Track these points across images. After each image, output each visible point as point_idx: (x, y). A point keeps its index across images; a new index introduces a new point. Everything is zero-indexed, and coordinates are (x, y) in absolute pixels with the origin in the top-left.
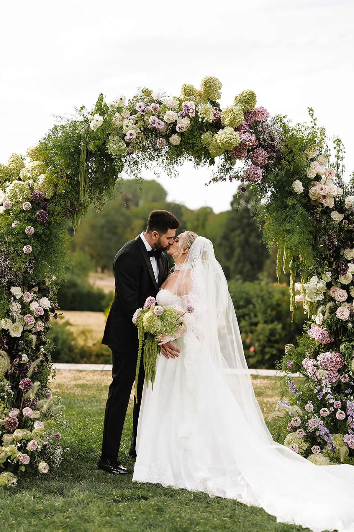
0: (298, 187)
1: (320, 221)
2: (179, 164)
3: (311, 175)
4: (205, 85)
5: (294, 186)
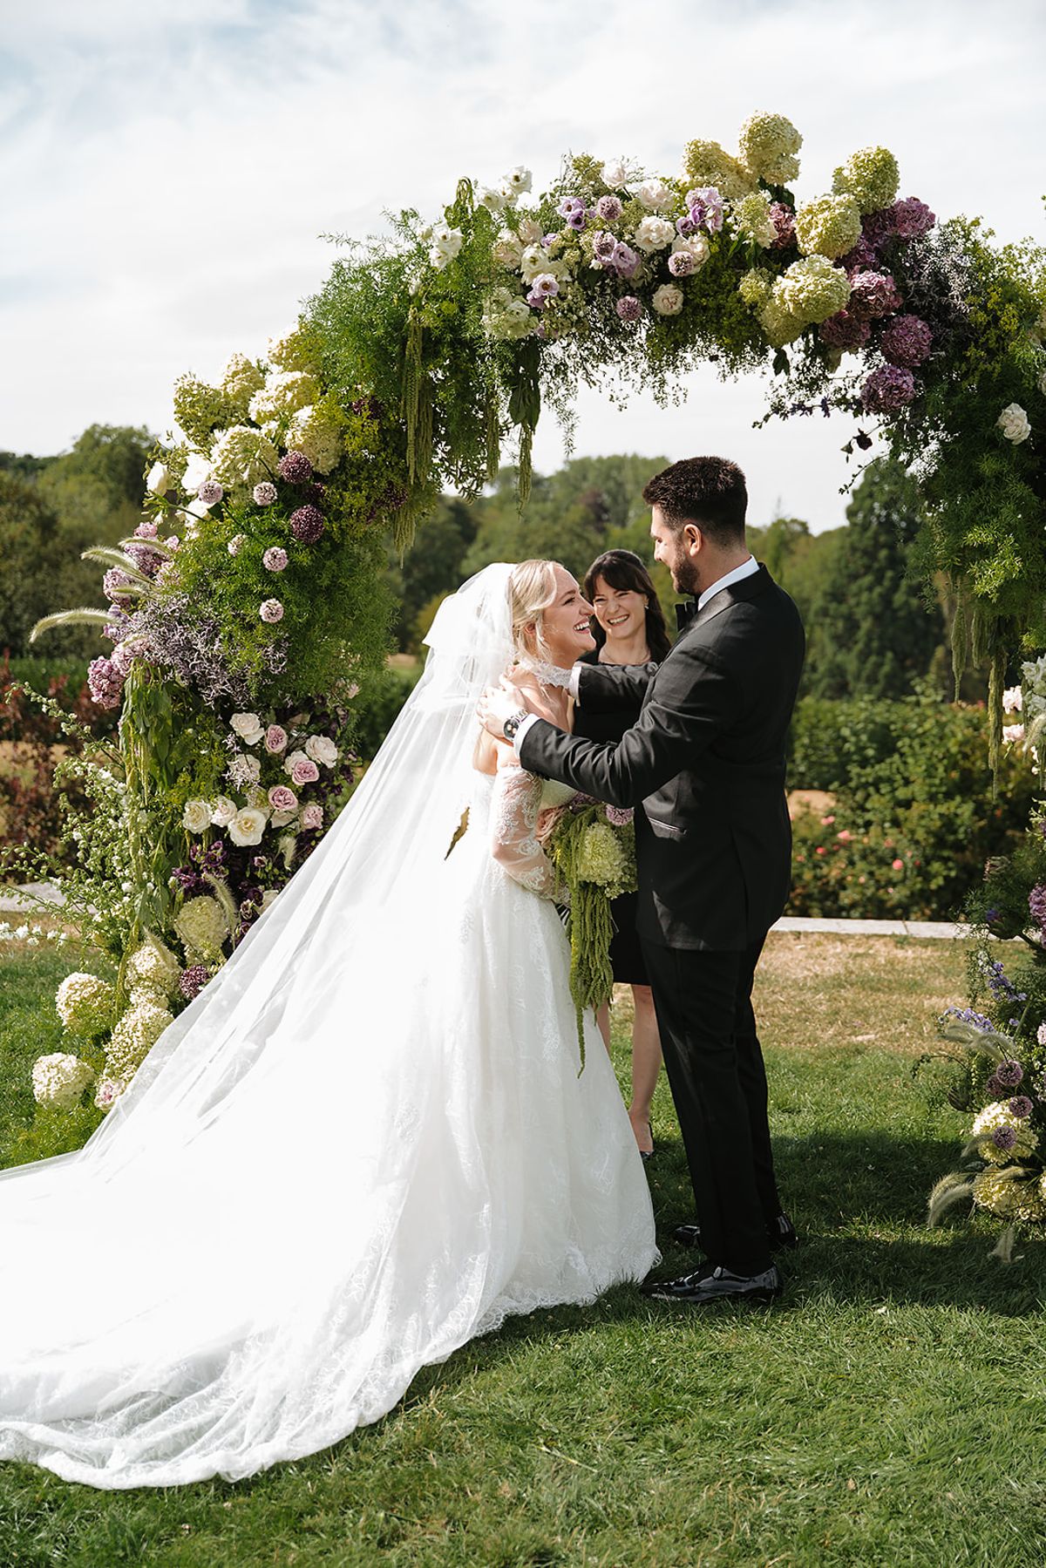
0: (1016, 423)
2: (682, 370)
4: (750, 140)
5: (1002, 420)
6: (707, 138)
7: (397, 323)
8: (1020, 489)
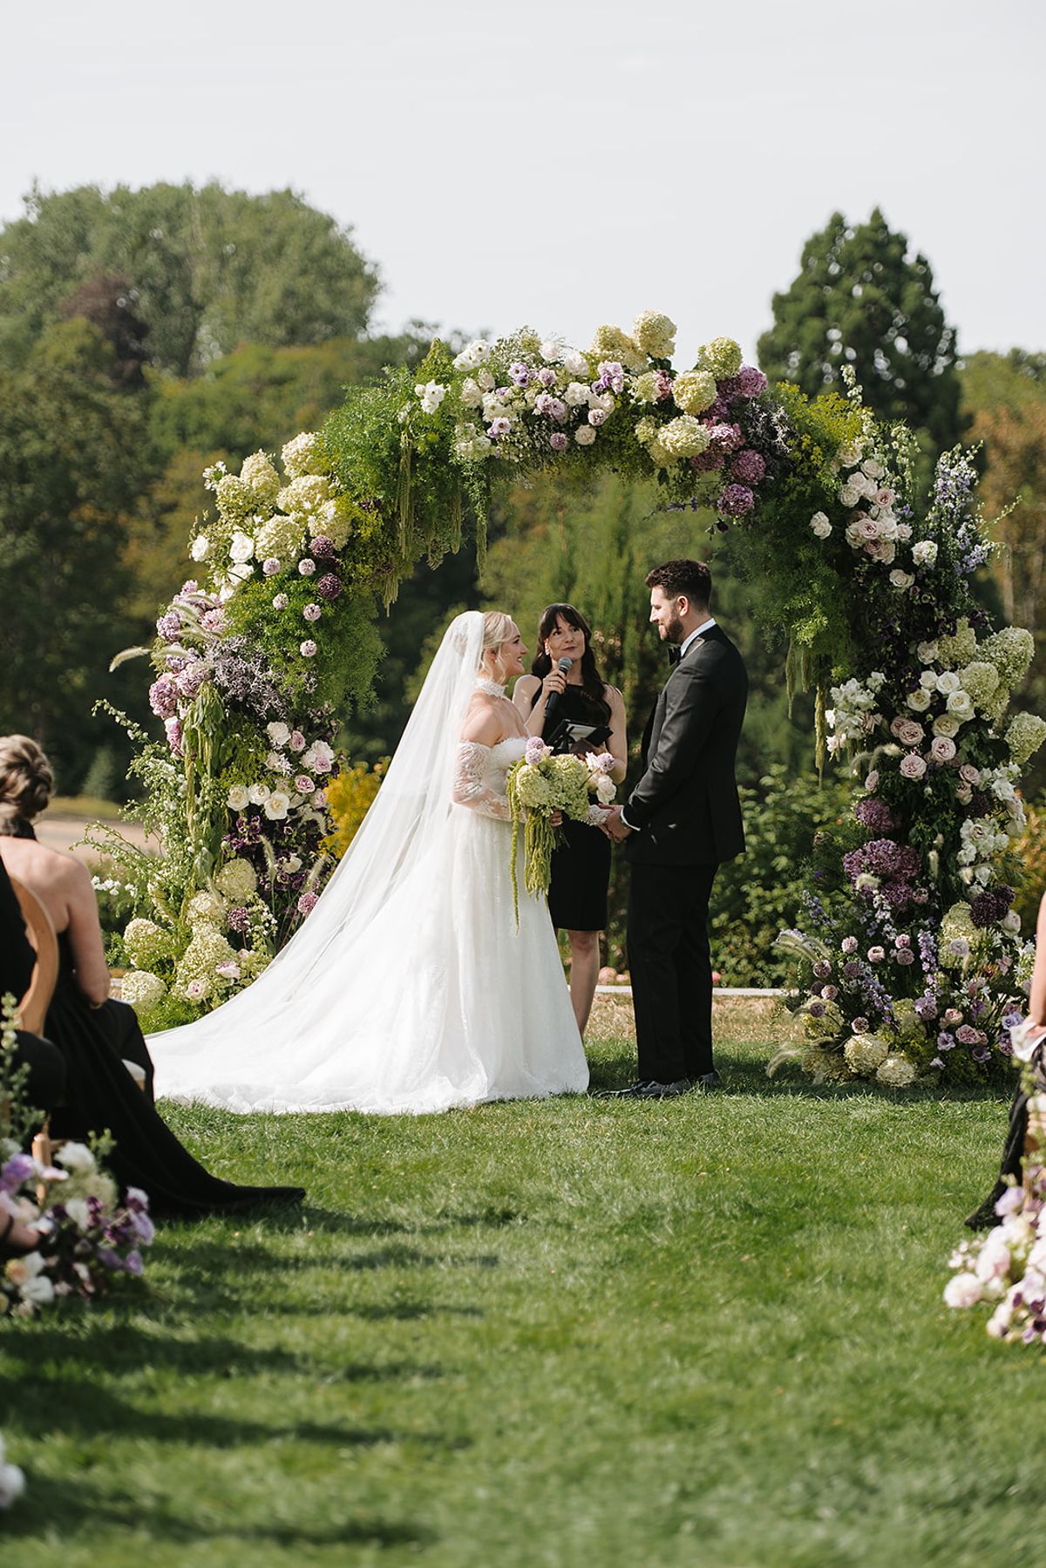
0: (822, 525)
1: (865, 590)
3: (850, 500)
4: (642, 331)
5: (813, 523)
6: (612, 325)
7: (394, 446)
8: (825, 570)
